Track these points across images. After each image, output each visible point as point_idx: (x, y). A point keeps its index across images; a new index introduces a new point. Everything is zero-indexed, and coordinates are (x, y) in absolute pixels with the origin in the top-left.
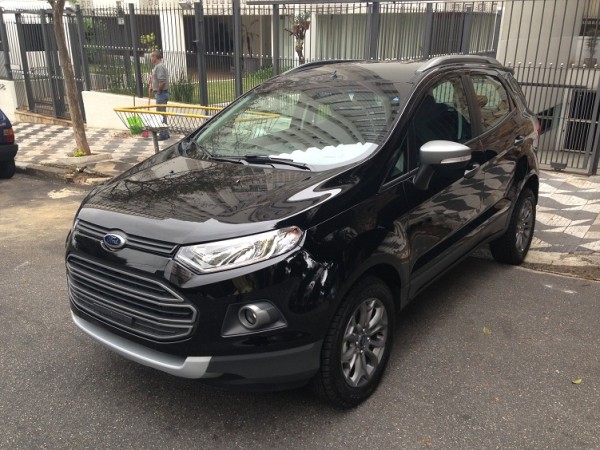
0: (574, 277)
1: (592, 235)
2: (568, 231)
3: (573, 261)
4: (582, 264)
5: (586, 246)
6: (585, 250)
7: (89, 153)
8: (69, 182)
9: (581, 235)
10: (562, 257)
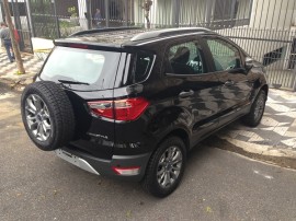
0: (274, 164)
1: (289, 134)
2: (276, 130)
3: (275, 153)
4: (280, 155)
5: (284, 142)
6: (282, 144)
7: (24, 73)
8: (12, 89)
9: (282, 133)
10: (269, 149)
